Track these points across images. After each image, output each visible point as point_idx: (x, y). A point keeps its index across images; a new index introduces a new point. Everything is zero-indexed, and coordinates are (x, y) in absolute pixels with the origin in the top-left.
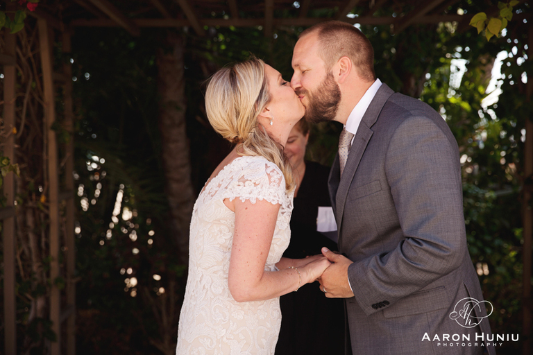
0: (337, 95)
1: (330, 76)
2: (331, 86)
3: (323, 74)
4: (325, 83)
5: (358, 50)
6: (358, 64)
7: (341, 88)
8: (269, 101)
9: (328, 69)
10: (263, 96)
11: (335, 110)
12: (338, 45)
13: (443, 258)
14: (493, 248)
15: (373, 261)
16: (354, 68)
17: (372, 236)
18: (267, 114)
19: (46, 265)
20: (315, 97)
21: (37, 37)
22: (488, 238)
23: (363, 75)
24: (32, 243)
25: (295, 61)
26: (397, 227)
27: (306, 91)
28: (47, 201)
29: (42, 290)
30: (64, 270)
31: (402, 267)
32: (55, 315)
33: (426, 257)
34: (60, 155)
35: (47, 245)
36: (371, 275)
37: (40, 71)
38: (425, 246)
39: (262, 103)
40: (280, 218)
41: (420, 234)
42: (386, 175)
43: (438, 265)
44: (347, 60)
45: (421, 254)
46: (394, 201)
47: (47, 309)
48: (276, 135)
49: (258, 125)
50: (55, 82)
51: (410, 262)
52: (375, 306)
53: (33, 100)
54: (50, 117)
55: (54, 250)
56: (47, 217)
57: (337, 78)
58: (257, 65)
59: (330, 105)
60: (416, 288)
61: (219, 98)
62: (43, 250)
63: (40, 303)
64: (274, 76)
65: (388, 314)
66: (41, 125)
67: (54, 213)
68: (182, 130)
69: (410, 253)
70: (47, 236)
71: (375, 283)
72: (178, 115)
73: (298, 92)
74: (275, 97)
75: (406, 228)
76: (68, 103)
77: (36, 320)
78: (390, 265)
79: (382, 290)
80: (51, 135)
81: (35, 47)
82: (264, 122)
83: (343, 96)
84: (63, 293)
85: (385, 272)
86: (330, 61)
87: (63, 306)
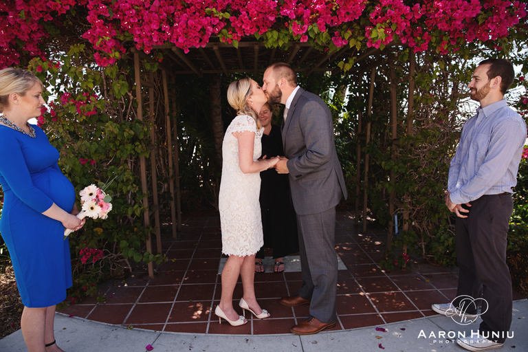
0: (280, 93)
1: (277, 85)
2: (278, 90)
3: (274, 85)
4: (275, 89)
5: (289, 75)
6: (289, 81)
7: (282, 90)
8: (252, 94)
9: (276, 82)
10: (249, 92)
11: (280, 99)
12: (281, 72)
13: (321, 158)
14: (345, 164)
15: (296, 159)
16: (287, 82)
17: (296, 150)
18: (250, 100)
19: (167, 170)
20: (271, 95)
21: (162, 78)
22: (343, 160)
23: (291, 85)
24: (162, 162)
25: (264, 79)
26: (305, 147)
27: (267, 92)
28: (167, 144)
29: (166, 181)
30: (174, 173)
31: (306, 162)
32: (172, 190)
33: (315, 158)
34: (172, 127)
35: (168, 162)
36: (295, 164)
37: (163, 90)
38: (315, 153)
39: (249, 95)
40: (256, 140)
41: (313, 149)
42: (300, 125)
43: (319, 161)
44: (284, 79)
45: (313, 156)
46: (303, 135)
47: (169, 188)
48: (254, 108)
49: (247, 104)
50: (169, 96)
51: (309, 160)
52: (297, 177)
53: (160, 103)
54: (167, 111)
55: (170, 165)
56: (167, 151)
57: (280, 86)
58: (248, 80)
59: (277, 97)
60: (312, 170)
61: (232, 92)
62: (166, 165)
63: (166, 186)
64: (255, 84)
65: (304, 181)
66: (164, 114)
67: (170, 150)
68: (220, 117)
69: (309, 156)
70: (168, 159)
71: (296, 168)
72: (219, 111)
73: (265, 92)
74: (254, 93)
75: (307, 147)
76: (174, 105)
77: (164, 192)
78: (302, 161)
79: (299, 170)
80: (168, 117)
81: (161, 82)
82: (249, 103)
83: (283, 93)
84: (175, 182)
85: (300, 164)
86: (277, 79)
87: (175, 187)
